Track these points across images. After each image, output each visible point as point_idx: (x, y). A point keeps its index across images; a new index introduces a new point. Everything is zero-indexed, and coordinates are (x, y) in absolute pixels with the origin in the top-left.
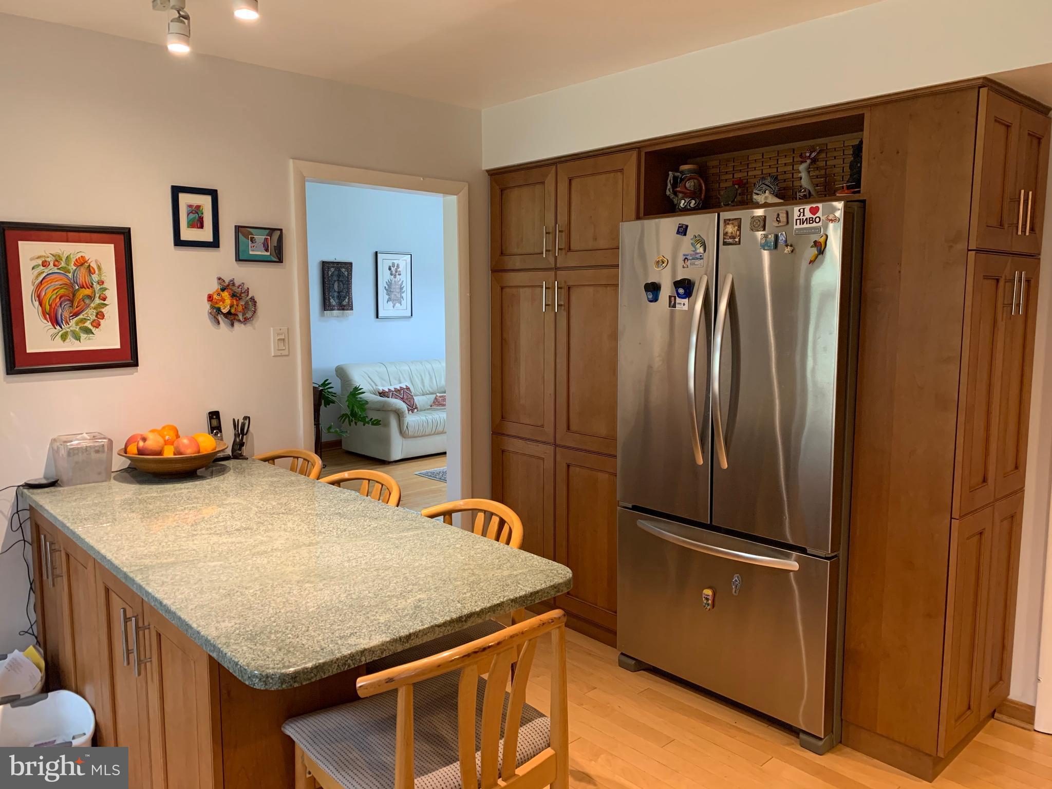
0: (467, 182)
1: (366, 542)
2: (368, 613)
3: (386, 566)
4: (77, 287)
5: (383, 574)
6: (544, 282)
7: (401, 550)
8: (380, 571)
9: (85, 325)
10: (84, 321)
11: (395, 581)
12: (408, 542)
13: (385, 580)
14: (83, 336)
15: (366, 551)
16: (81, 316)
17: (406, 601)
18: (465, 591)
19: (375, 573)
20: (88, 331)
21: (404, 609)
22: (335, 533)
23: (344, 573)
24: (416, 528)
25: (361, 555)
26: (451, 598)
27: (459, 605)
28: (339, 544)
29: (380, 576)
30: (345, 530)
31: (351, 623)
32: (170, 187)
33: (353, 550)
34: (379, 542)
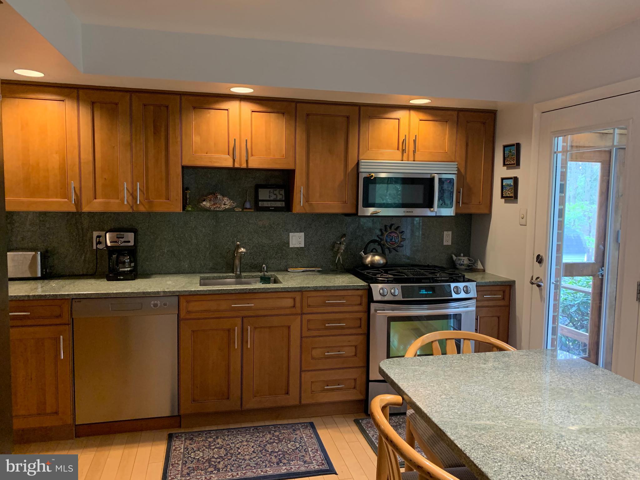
1: (529, 421)
2: (515, 363)
3: (507, 390)
5: (508, 384)
7: (494, 403)
8: (511, 387)
11: (500, 378)
12: (487, 411)
13: (506, 380)
17: (493, 365)
19: (515, 386)
21: (495, 361)
24: (475, 428)
25: (530, 406)
29: (511, 384)
31: (524, 360)
34: (516, 418)
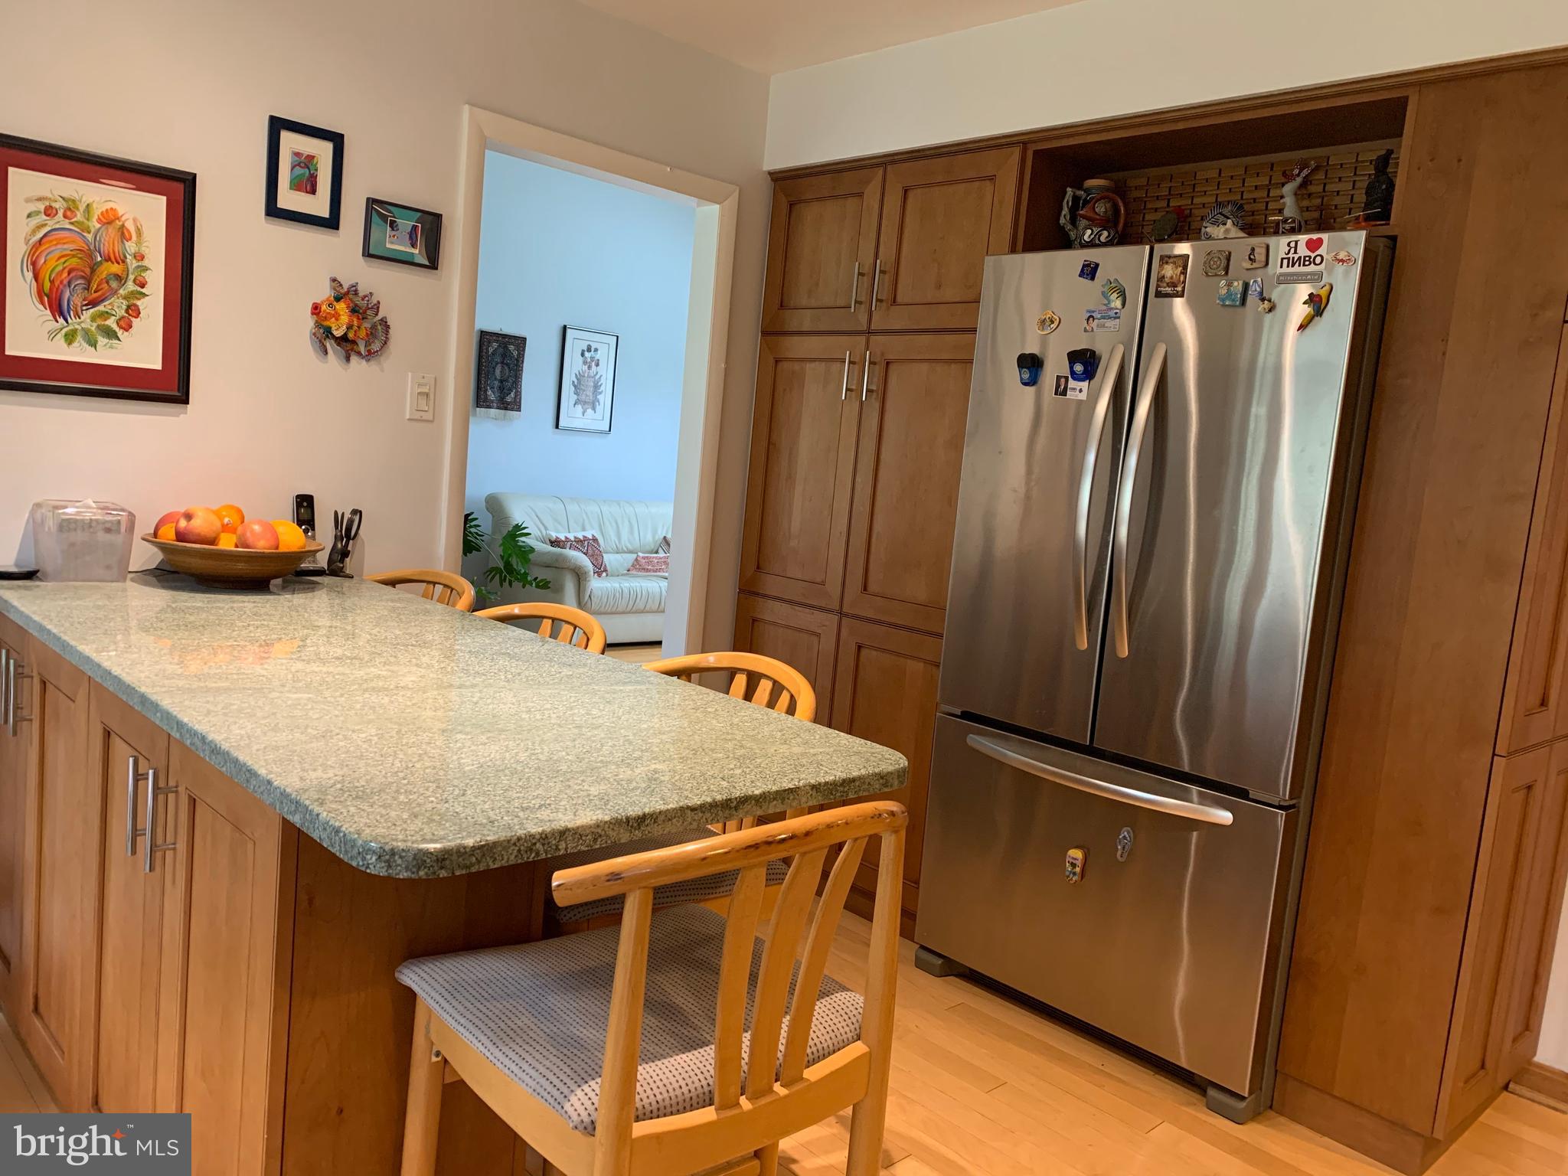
0: (737, 185)
1: (557, 691)
2: (568, 780)
3: (592, 724)
4: (99, 259)
5: (589, 734)
6: (848, 352)
7: (616, 706)
8: (584, 729)
9: (107, 323)
10: (106, 315)
11: (610, 744)
12: (627, 698)
13: (594, 741)
14: (102, 341)
15: (556, 703)
16: (101, 308)
17: (632, 770)
18: (732, 766)
19: (576, 731)
20: (110, 334)
21: (630, 781)
22: (503, 677)
23: (521, 726)
24: (638, 682)
25: (549, 706)
26: (709, 773)
27: (725, 784)
28: (510, 690)
29: (584, 735)
30: (519, 674)
31: (540, 791)
32: (268, 117)
33: (534, 699)
34: (577, 693)
